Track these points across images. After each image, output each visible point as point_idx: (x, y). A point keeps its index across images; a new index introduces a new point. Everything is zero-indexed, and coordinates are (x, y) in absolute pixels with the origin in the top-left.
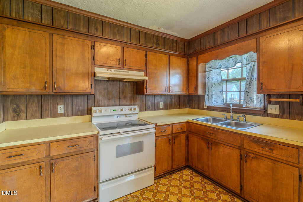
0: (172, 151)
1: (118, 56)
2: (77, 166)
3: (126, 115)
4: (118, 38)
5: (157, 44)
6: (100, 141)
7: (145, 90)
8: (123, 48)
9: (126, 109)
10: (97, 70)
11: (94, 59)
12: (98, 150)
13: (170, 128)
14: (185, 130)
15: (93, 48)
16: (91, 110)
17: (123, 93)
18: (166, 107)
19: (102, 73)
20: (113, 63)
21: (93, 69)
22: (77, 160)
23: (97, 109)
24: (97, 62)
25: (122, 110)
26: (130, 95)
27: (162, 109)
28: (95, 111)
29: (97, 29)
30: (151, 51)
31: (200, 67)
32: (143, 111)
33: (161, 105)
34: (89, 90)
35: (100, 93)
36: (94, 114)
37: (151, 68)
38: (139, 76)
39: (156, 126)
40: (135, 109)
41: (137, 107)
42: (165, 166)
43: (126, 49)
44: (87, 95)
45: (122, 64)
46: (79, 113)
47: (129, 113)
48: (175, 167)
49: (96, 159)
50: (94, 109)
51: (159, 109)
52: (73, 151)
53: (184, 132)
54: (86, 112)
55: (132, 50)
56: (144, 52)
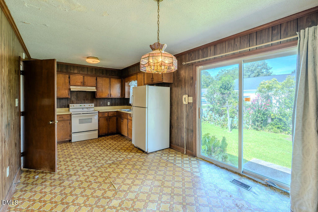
0: (108, 125)
1: (81, 80)
2: (62, 126)
3: (87, 108)
4: (81, 72)
5: (103, 73)
6: (72, 116)
7: (96, 96)
8: (84, 77)
9: (87, 105)
10: (71, 87)
11: (70, 83)
12: (71, 120)
13: (107, 114)
14: (116, 115)
15: (69, 78)
16: (69, 105)
17: (86, 97)
18: (111, 105)
19: (73, 88)
20: (79, 84)
21: (69, 87)
22: (63, 123)
23: (72, 105)
24: (71, 84)
25: (85, 106)
26: (90, 98)
27: (109, 106)
28: (71, 106)
29: (71, 70)
30: (100, 76)
31: (126, 84)
32: (98, 106)
33: (109, 104)
34: (67, 96)
35: (74, 97)
36: (70, 107)
37: (99, 85)
38: (93, 89)
39: (99, 112)
40: (92, 105)
41: (93, 104)
42: (104, 131)
43: (85, 77)
44: (67, 98)
45: (83, 84)
46: (63, 107)
47: (89, 107)
48: (110, 132)
49: (70, 124)
50: (70, 105)
51: (107, 106)
52: (61, 119)
53: (115, 116)
54: (67, 106)
55: (89, 78)
56: (95, 78)
